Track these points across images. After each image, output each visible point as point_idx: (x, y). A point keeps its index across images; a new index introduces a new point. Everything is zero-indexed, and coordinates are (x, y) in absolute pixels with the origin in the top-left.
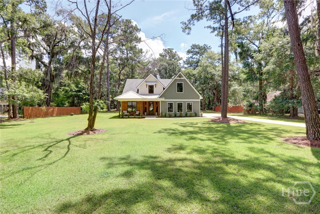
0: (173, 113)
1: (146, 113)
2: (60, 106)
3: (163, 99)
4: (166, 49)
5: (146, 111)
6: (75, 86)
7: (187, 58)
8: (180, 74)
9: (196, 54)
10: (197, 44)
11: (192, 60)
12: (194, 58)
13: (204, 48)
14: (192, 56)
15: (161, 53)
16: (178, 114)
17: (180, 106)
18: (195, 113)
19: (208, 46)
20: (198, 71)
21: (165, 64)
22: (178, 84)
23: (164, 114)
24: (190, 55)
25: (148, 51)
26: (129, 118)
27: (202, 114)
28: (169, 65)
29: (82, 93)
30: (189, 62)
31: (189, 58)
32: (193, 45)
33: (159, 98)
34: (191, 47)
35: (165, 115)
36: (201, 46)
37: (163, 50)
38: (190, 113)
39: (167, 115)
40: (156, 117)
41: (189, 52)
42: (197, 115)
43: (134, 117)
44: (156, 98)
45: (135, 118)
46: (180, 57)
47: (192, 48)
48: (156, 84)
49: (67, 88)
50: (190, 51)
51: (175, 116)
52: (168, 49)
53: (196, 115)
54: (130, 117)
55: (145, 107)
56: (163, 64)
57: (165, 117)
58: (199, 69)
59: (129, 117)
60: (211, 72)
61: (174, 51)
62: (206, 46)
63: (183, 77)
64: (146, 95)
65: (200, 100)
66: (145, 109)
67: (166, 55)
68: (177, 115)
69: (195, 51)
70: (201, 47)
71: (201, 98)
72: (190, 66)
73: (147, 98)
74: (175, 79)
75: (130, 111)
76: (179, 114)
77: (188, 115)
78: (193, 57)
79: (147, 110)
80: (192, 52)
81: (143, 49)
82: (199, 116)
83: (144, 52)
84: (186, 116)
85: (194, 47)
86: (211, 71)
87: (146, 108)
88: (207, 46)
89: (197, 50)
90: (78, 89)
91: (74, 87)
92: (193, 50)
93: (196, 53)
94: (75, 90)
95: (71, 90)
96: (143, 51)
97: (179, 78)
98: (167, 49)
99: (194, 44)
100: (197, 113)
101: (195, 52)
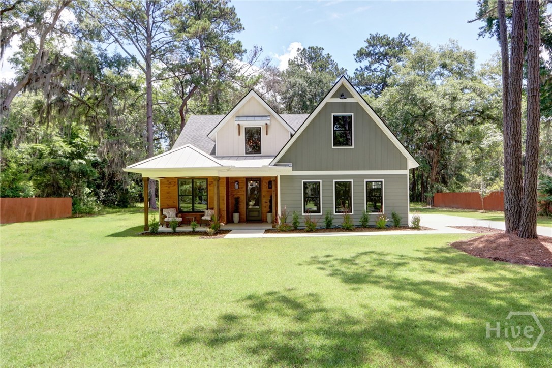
0: (319, 218)
1: (236, 216)
2: (8, 196)
3: (287, 171)
4: (304, 49)
5: (237, 210)
6: (64, 142)
7: (357, 70)
8: (342, 86)
9: (378, 60)
10: (381, 35)
11: (371, 74)
12: (375, 69)
13: (401, 42)
14: (370, 66)
15: (293, 59)
16: (338, 217)
17: (343, 192)
18: (394, 216)
19: (409, 38)
20: (387, 98)
21: (301, 81)
22: (335, 117)
23: (290, 221)
24: (366, 62)
25: (259, 50)
26: (174, 233)
27: (417, 220)
28: (310, 85)
29: (85, 159)
30: (363, 79)
31: (362, 69)
32: (372, 38)
33: (275, 165)
34: (368, 41)
35: (295, 223)
36: (391, 38)
37: (298, 51)
38: (378, 217)
39: (302, 224)
40: (267, 231)
41: (361, 54)
42: (402, 223)
43: (189, 229)
44: (264, 166)
45: (194, 233)
46: (340, 67)
47: (370, 43)
48: (268, 122)
49: (40, 147)
50: (364, 51)
51: (329, 227)
52: (309, 48)
53: (397, 223)
54: (178, 229)
55: (236, 196)
56: (294, 81)
57: (295, 229)
58: (390, 92)
59: (174, 229)
60: (423, 100)
61: (324, 53)
62: (404, 39)
63: (352, 97)
64: (238, 157)
65: (407, 172)
66: (234, 201)
67: (305, 64)
68: (335, 223)
69: (377, 51)
70: (393, 40)
71: (412, 164)
72: (365, 91)
73: (234, 167)
74: (327, 104)
75: (185, 210)
76: (342, 220)
77: (369, 223)
78: (373, 68)
79: (243, 207)
80: (368, 55)
81: (243, 43)
82: (406, 227)
83: (245, 51)
84: (365, 226)
85: (374, 40)
86: (425, 94)
87: (237, 200)
88: (406, 39)
89: (382, 49)
90: (74, 149)
91: (63, 144)
92: (371, 48)
93: (379, 57)
94: (64, 151)
95: (53, 153)
96: (243, 49)
97: (338, 100)
98: (307, 49)
99: (374, 33)
100: (399, 214)
101: (376, 54)
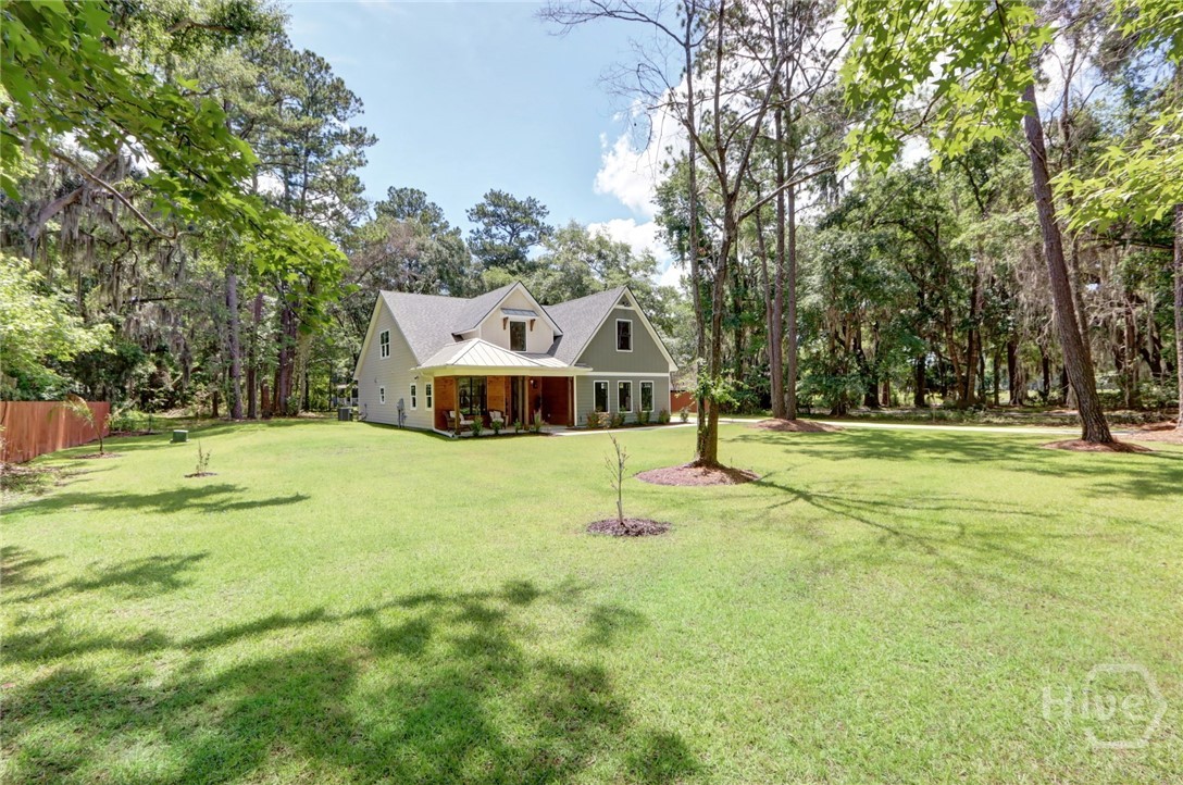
9: (499, 225)
10: (506, 193)
11: (490, 240)
13: (528, 208)
19: (538, 205)
22: (619, 323)
31: (478, 232)
32: (494, 194)
33: (574, 365)
34: (488, 197)
41: (480, 213)
47: (490, 202)
50: (479, 210)
54: (501, 432)
59: (497, 430)
62: (532, 205)
63: (630, 304)
71: (672, 367)
74: (614, 309)
78: (492, 232)
80: (488, 215)
85: (496, 198)
88: (535, 205)
92: (492, 208)
93: (501, 221)
97: (621, 307)
101: (497, 217)
